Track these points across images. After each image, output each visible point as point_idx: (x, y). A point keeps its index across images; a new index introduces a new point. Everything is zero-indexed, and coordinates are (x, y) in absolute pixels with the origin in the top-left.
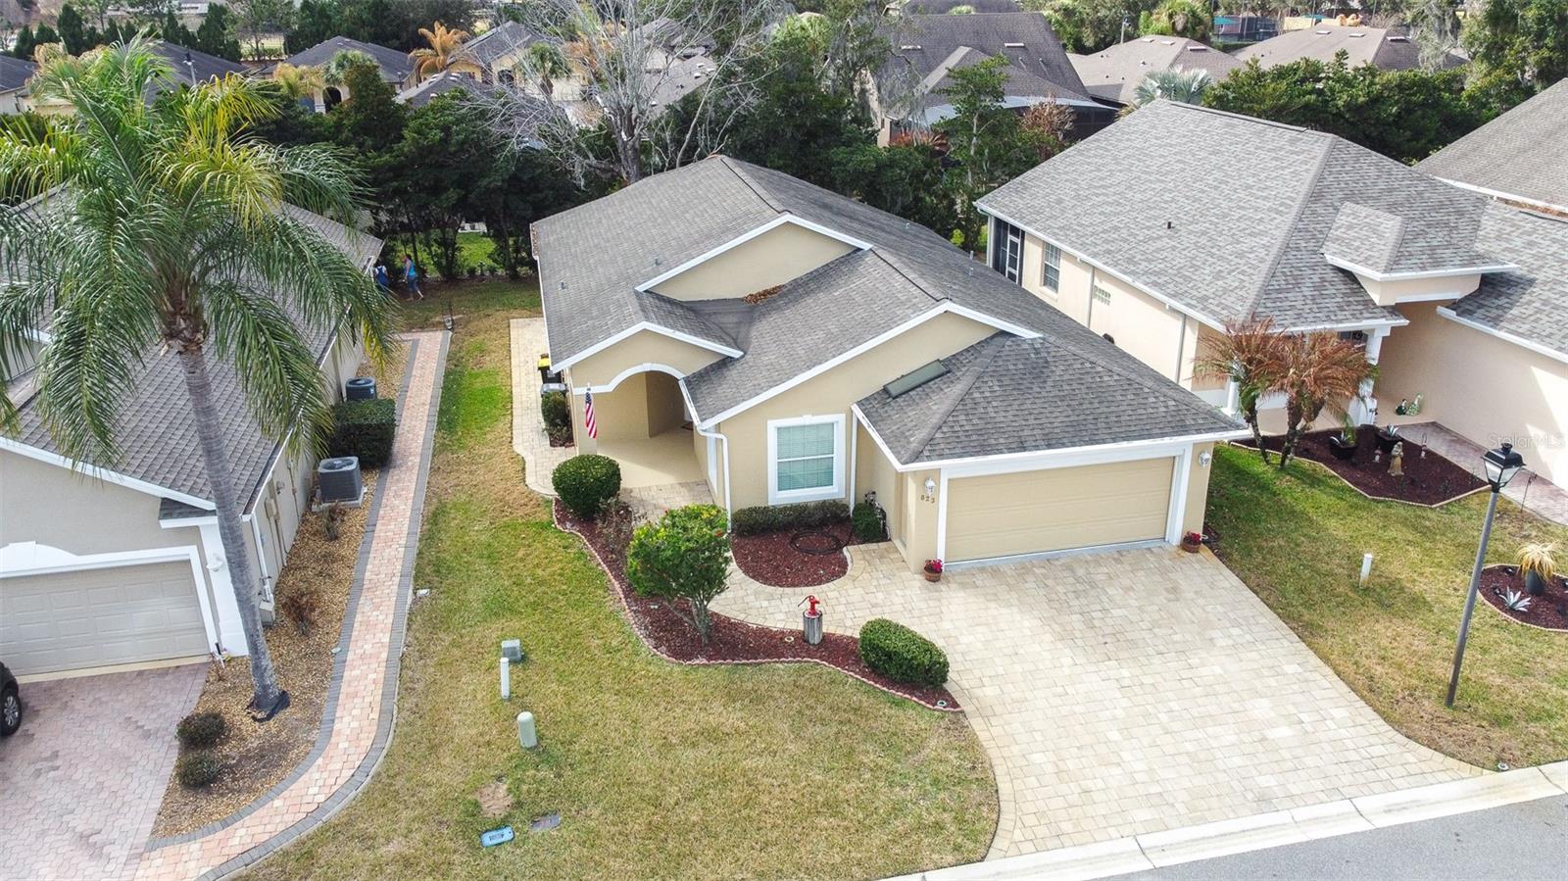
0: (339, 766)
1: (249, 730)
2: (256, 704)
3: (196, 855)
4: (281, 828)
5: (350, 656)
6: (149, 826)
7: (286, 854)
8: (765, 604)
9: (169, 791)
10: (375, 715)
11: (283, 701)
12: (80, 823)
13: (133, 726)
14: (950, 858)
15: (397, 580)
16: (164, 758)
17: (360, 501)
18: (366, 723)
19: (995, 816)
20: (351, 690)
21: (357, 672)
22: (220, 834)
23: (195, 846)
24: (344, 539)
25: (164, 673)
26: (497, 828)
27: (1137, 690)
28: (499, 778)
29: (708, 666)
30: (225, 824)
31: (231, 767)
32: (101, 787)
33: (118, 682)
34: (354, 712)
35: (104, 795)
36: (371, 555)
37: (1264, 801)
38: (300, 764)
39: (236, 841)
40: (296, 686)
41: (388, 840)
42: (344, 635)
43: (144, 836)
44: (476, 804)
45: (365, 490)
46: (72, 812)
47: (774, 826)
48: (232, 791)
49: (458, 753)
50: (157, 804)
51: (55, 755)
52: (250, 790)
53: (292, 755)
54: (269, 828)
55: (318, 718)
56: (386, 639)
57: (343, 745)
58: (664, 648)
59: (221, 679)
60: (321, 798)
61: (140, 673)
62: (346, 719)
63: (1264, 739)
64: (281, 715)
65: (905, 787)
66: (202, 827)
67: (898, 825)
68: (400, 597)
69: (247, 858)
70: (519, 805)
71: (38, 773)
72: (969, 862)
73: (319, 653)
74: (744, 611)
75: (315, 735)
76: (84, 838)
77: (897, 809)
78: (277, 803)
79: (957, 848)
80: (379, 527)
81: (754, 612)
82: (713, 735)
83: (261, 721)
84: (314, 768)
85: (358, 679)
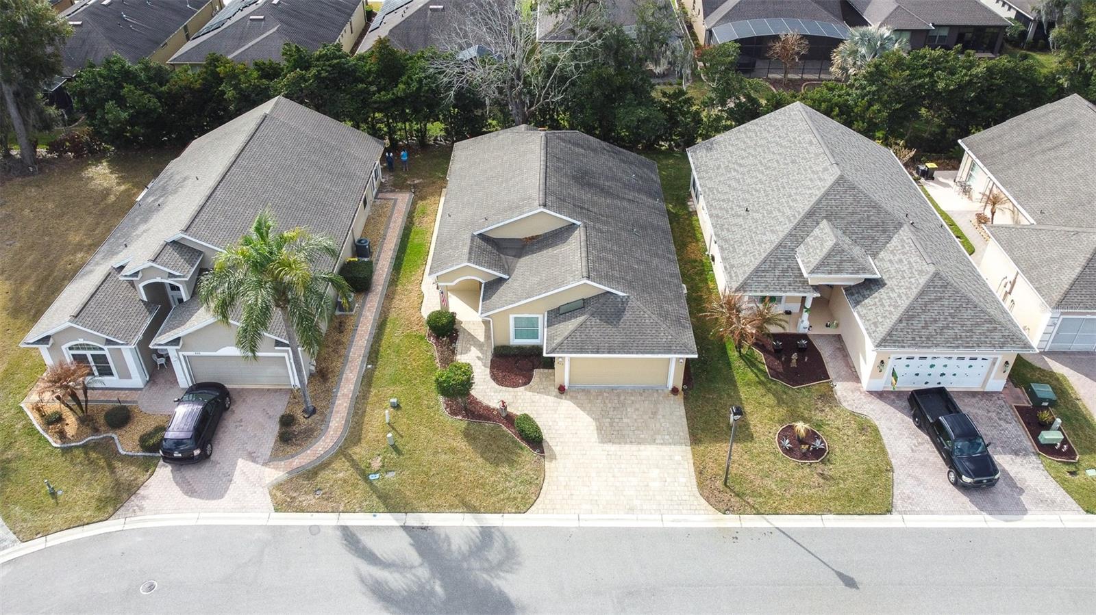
0: (329, 441)
1: (303, 422)
2: (304, 411)
3: (283, 466)
4: (309, 461)
5: (339, 394)
6: (269, 453)
7: (309, 471)
8: (493, 394)
9: (276, 441)
10: (343, 422)
11: (314, 411)
12: (249, 448)
13: (265, 413)
14: (513, 511)
15: (361, 358)
16: (274, 428)
17: (353, 313)
18: (340, 425)
19: (535, 498)
20: (337, 409)
21: (340, 402)
22: (290, 460)
23: (283, 463)
24: (345, 333)
25: (276, 391)
26: (375, 474)
27: (613, 457)
28: (379, 455)
29: (461, 420)
30: (292, 457)
31: (295, 435)
32: (255, 435)
33: (261, 392)
34: (338, 419)
35: (256, 439)
36: (354, 343)
37: (631, 510)
38: (317, 438)
39: (295, 464)
40: (320, 405)
41: (341, 472)
42: (338, 383)
43: (268, 457)
44: (370, 464)
45: (357, 305)
46: (247, 443)
47: (462, 489)
48: (295, 444)
49: (367, 443)
50: (272, 445)
51: (241, 420)
52: (300, 445)
53: (315, 434)
54: (305, 461)
55: (325, 421)
56: (352, 388)
57: (332, 433)
58: (448, 409)
59: (294, 398)
60: (322, 452)
61: (269, 390)
62: (334, 422)
63: (648, 486)
64: (314, 416)
65: (510, 482)
66: (285, 458)
67: (502, 496)
68: (361, 367)
69: (298, 470)
70: (383, 466)
71: (236, 427)
72: (520, 513)
73: (328, 391)
74: (483, 396)
75: (323, 427)
76: (250, 453)
77: (504, 490)
78: (309, 452)
79: (518, 507)
80: (359, 328)
81: (486, 397)
82: (453, 450)
83: (306, 418)
84: (321, 440)
85: (340, 405)
